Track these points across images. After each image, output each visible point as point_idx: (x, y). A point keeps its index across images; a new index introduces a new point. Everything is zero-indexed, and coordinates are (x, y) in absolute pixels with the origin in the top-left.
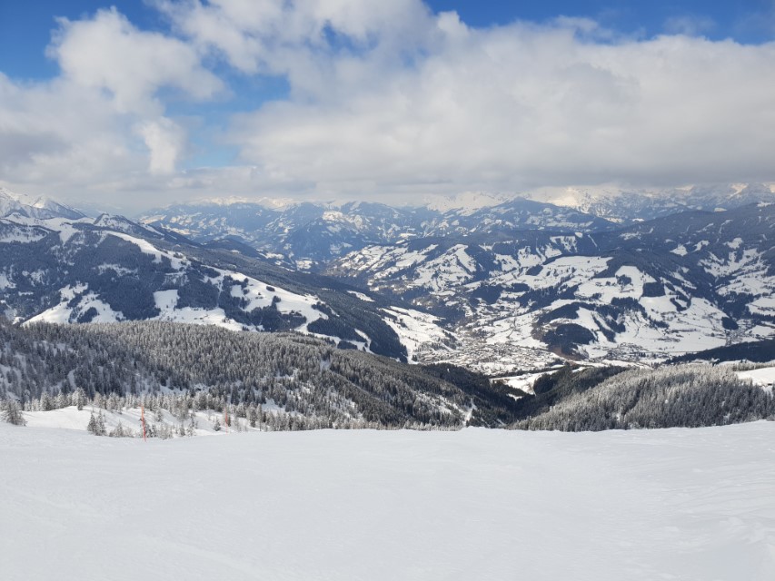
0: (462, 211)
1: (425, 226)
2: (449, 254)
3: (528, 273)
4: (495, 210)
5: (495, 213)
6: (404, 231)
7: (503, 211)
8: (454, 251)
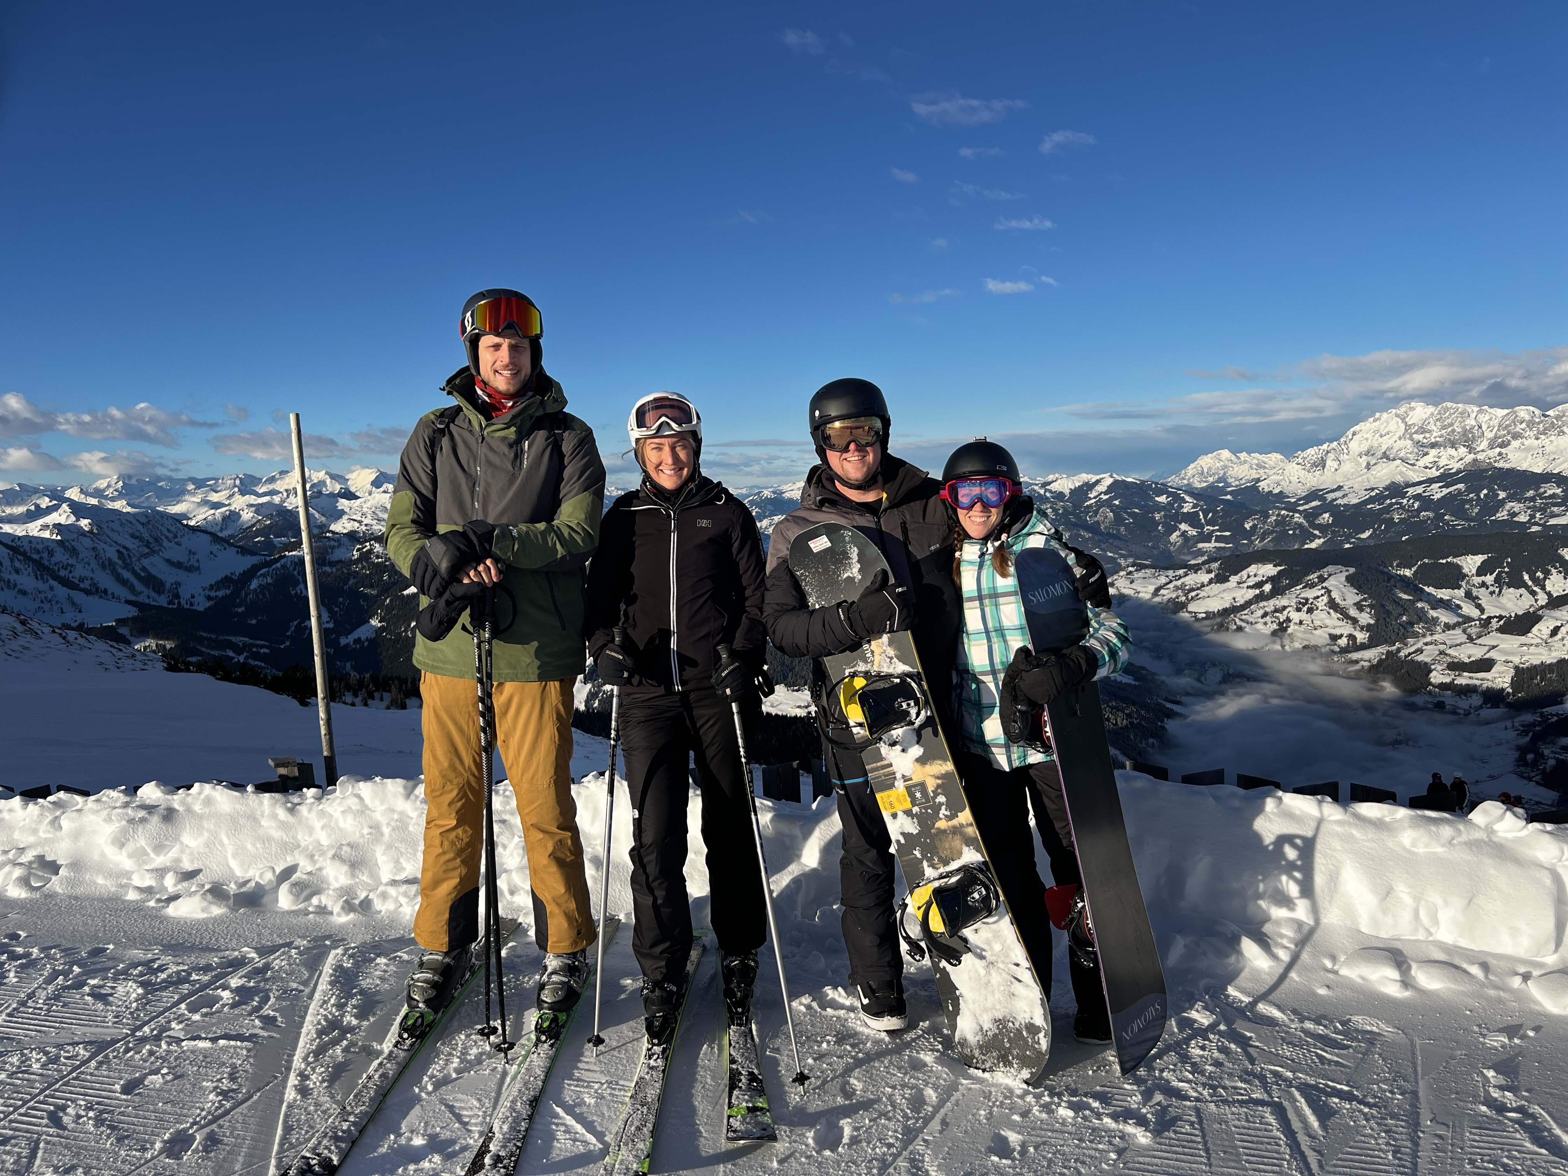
0: (1338, 494)
1: (1254, 527)
2: (1312, 586)
3: (1502, 630)
4: (1419, 490)
5: (1417, 497)
6: (1207, 538)
7: (1437, 492)
8: (1322, 579)
